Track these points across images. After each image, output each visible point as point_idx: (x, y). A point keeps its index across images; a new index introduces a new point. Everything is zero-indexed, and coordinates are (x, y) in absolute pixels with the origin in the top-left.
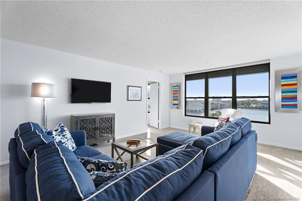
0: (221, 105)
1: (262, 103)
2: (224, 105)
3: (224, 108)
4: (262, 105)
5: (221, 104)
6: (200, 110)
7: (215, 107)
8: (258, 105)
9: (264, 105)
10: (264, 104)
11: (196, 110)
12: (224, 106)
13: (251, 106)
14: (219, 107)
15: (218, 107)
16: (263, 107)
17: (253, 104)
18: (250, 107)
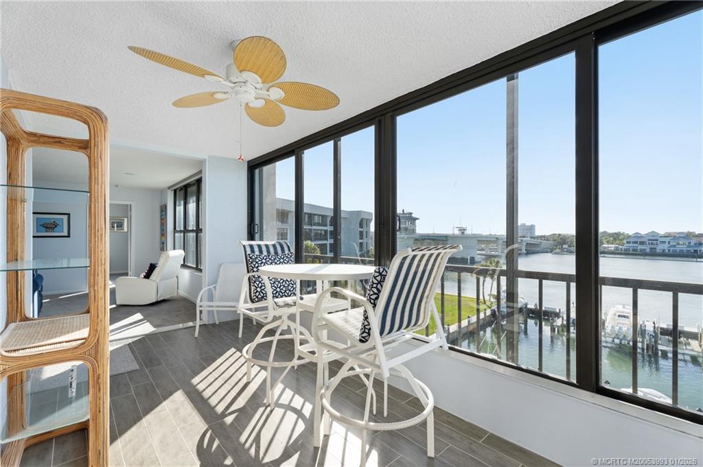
0: (529, 245)
1: (631, 240)
2: (538, 244)
3: (537, 252)
4: (631, 245)
6: (473, 259)
8: (622, 245)
9: (635, 245)
10: (636, 242)
12: (538, 249)
13: (604, 248)
14: (524, 251)
15: (521, 250)
16: (634, 250)
17: (610, 243)
18: (602, 250)
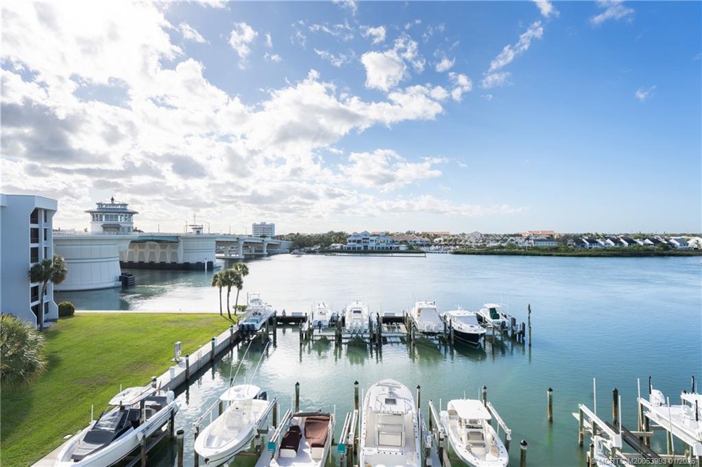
0: (270, 245)
1: (352, 239)
2: (278, 245)
4: (352, 243)
5: (268, 244)
6: (210, 264)
7: (255, 251)
8: (346, 244)
10: (354, 241)
11: (198, 263)
12: (278, 250)
13: (334, 247)
14: (265, 253)
15: (262, 251)
17: (336, 242)
18: (332, 249)
